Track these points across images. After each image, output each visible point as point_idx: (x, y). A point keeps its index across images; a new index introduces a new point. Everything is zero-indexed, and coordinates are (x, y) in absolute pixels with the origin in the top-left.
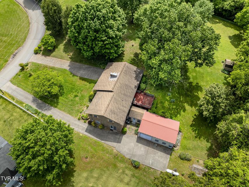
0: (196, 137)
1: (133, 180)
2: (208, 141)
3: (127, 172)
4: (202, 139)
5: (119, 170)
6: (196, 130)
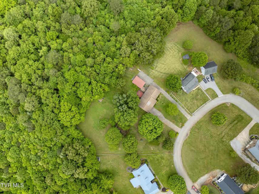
5: (153, 75)
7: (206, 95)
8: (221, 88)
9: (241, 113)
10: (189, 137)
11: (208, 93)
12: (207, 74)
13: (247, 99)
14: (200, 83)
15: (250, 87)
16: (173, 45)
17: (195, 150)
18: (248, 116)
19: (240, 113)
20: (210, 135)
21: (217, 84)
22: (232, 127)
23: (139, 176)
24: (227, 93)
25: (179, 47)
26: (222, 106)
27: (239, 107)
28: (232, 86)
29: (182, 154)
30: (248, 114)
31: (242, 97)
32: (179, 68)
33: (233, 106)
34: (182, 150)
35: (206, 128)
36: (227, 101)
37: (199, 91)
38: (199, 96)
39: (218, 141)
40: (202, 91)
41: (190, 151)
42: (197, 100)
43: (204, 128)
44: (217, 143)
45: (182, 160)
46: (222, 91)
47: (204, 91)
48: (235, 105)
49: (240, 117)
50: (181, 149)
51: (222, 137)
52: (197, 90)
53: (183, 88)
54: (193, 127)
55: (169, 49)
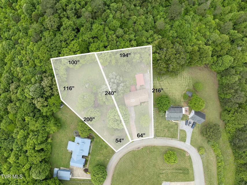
7: (178, 133)
8: (192, 138)
10: (138, 151)
11: (180, 133)
12: (193, 119)
13: (203, 163)
14: (181, 121)
15: (213, 157)
16: (188, 77)
17: (134, 164)
18: (193, 175)
19: (189, 168)
20: (154, 164)
21: (193, 132)
22: (175, 172)
23: (78, 143)
24: (193, 146)
25: (191, 83)
26: (182, 151)
27: (193, 163)
28: (202, 144)
29: (122, 157)
30: (194, 174)
31: (202, 158)
32: (177, 97)
33: (189, 159)
34: (124, 155)
35: (156, 156)
36: (189, 151)
37: (176, 125)
38: (172, 129)
39: (156, 173)
40: (177, 128)
41: (130, 161)
42: (168, 130)
43: (155, 154)
44: (154, 174)
45: (119, 162)
46: (191, 141)
47: (179, 129)
48: (191, 160)
49: (187, 171)
50: (125, 153)
51: (161, 173)
52: (175, 124)
53: (167, 113)
54: (148, 147)
55: (182, 77)
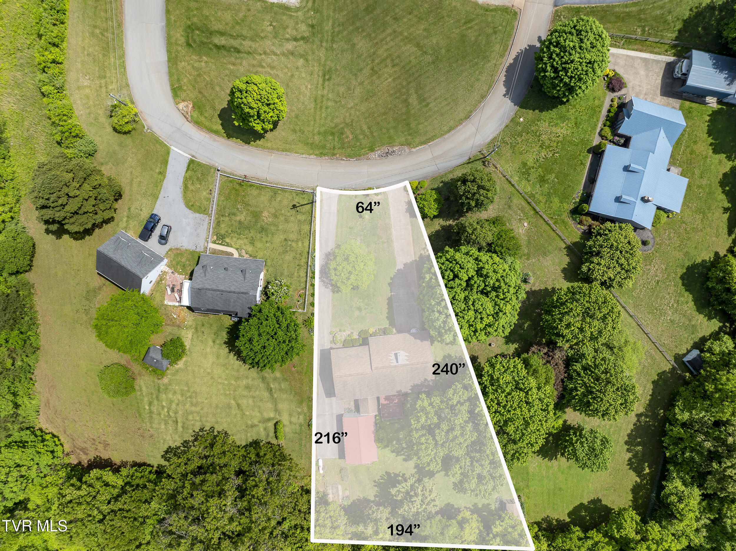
0: (375, 481)
1: (297, 427)
2: (375, 496)
3: (301, 417)
4: (376, 488)
5: (299, 408)
6: (384, 479)
7: (218, 200)
8: (160, 173)
9: (180, 48)
10: (391, 141)
11: (208, 200)
12: (153, 254)
13: (123, 66)
14: (200, 249)
15: (79, 88)
17: (412, 91)
18: (168, 20)
19: (183, 51)
20: (327, 83)
21: (155, 197)
22: (244, 38)
23: (644, 200)
24: (156, 141)
26: (207, 124)
27: (164, 69)
28: (120, 145)
29: (461, 122)
30: (164, 24)
31: (128, 85)
32: (208, 350)
33: (180, 88)
34: (449, 131)
35: (318, 113)
36: (180, 121)
37: (223, 232)
38: (241, 217)
39: (324, 44)
40: (218, 223)
41: (427, 105)
42: (256, 215)
43: (323, 121)
44: (333, 41)
45: (477, 106)
46: (165, 163)
47: (210, 216)
48: (172, 85)
49: (195, 41)
50: (446, 136)
51: (302, 42)
52: (227, 240)
53: (259, 292)
54: (350, 156)
55: (180, 425)
